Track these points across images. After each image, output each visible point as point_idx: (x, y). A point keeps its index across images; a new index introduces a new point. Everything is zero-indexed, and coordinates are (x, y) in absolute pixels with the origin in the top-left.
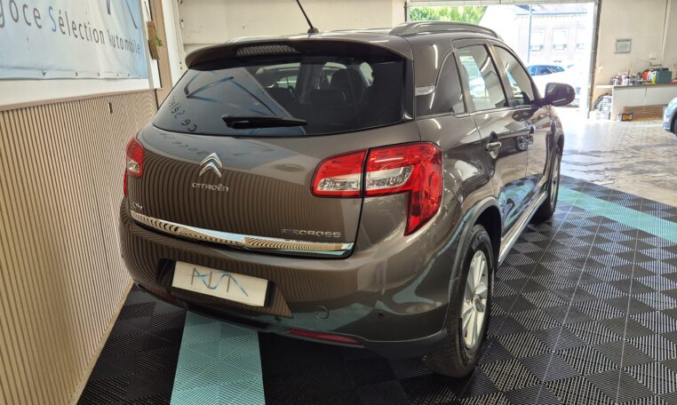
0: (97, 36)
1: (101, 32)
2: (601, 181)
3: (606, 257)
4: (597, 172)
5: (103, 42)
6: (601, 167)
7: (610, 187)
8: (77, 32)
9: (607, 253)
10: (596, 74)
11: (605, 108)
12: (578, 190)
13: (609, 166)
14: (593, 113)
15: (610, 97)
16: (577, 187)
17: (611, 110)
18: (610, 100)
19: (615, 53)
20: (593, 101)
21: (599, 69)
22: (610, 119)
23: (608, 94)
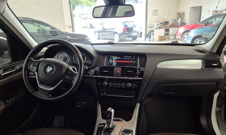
10: (148, 24)
11: (152, 37)
14: (147, 39)
15: (153, 32)
17: (154, 37)
18: (153, 34)
19: (153, 15)
20: (147, 34)
21: (148, 22)
22: (154, 41)
23: (153, 31)
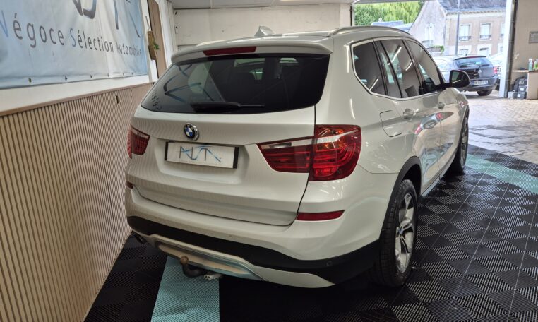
0: (107, 46)
1: (111, 43)
2: (511, 152)
3: (508, 219)
4: (509, 144)
5: (112, 51)
6: (514, 140)
7: (519, 158)
8: (92, 45)
9: (509, 215)
10: (514, 61)
11: (522, 89)
12: (491, 160)
13: (520, 139)
14: (511, 94)
15: (526, 80)
16: (491, 157)
17: (527, 90)
18: (526, 83)
19: (530, 43)
20: (512, 83)
21: (516, 56)
22: (525, 98)
23: (524, 77)
